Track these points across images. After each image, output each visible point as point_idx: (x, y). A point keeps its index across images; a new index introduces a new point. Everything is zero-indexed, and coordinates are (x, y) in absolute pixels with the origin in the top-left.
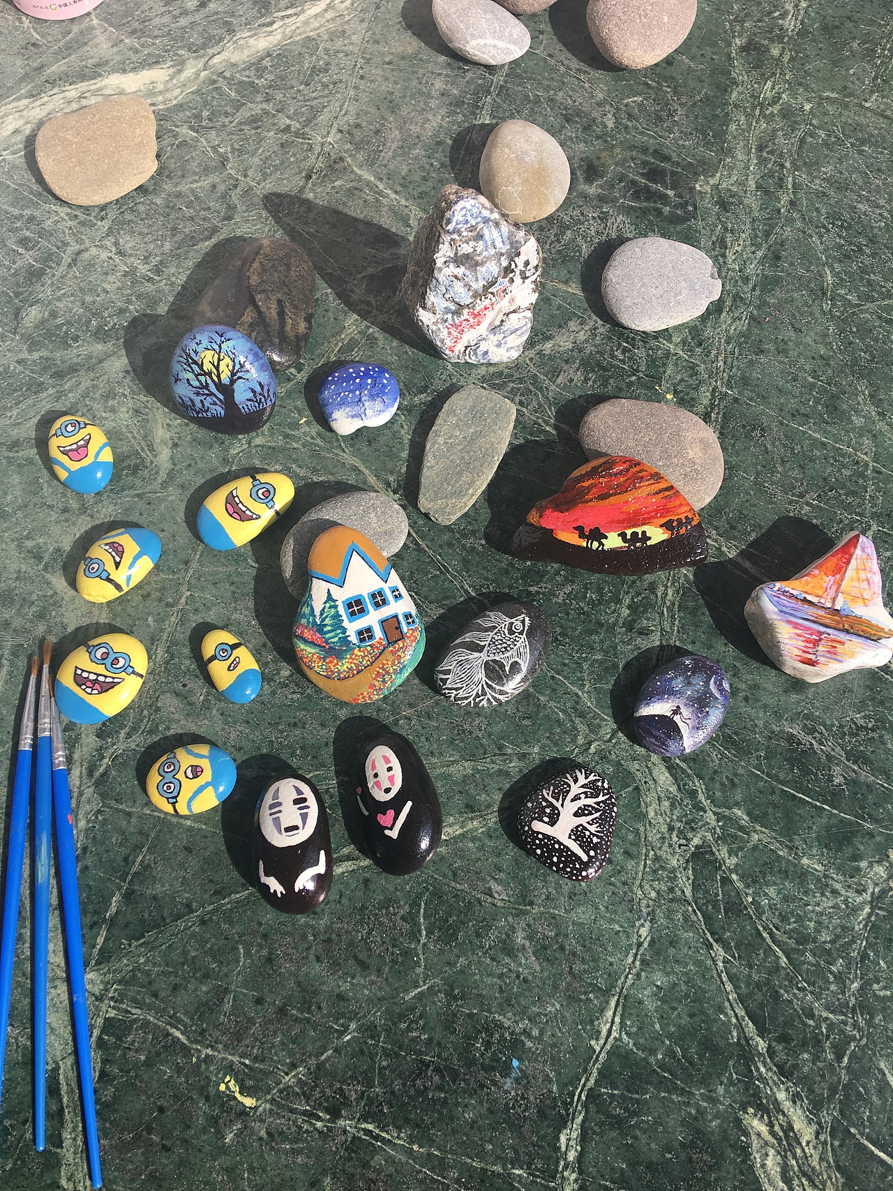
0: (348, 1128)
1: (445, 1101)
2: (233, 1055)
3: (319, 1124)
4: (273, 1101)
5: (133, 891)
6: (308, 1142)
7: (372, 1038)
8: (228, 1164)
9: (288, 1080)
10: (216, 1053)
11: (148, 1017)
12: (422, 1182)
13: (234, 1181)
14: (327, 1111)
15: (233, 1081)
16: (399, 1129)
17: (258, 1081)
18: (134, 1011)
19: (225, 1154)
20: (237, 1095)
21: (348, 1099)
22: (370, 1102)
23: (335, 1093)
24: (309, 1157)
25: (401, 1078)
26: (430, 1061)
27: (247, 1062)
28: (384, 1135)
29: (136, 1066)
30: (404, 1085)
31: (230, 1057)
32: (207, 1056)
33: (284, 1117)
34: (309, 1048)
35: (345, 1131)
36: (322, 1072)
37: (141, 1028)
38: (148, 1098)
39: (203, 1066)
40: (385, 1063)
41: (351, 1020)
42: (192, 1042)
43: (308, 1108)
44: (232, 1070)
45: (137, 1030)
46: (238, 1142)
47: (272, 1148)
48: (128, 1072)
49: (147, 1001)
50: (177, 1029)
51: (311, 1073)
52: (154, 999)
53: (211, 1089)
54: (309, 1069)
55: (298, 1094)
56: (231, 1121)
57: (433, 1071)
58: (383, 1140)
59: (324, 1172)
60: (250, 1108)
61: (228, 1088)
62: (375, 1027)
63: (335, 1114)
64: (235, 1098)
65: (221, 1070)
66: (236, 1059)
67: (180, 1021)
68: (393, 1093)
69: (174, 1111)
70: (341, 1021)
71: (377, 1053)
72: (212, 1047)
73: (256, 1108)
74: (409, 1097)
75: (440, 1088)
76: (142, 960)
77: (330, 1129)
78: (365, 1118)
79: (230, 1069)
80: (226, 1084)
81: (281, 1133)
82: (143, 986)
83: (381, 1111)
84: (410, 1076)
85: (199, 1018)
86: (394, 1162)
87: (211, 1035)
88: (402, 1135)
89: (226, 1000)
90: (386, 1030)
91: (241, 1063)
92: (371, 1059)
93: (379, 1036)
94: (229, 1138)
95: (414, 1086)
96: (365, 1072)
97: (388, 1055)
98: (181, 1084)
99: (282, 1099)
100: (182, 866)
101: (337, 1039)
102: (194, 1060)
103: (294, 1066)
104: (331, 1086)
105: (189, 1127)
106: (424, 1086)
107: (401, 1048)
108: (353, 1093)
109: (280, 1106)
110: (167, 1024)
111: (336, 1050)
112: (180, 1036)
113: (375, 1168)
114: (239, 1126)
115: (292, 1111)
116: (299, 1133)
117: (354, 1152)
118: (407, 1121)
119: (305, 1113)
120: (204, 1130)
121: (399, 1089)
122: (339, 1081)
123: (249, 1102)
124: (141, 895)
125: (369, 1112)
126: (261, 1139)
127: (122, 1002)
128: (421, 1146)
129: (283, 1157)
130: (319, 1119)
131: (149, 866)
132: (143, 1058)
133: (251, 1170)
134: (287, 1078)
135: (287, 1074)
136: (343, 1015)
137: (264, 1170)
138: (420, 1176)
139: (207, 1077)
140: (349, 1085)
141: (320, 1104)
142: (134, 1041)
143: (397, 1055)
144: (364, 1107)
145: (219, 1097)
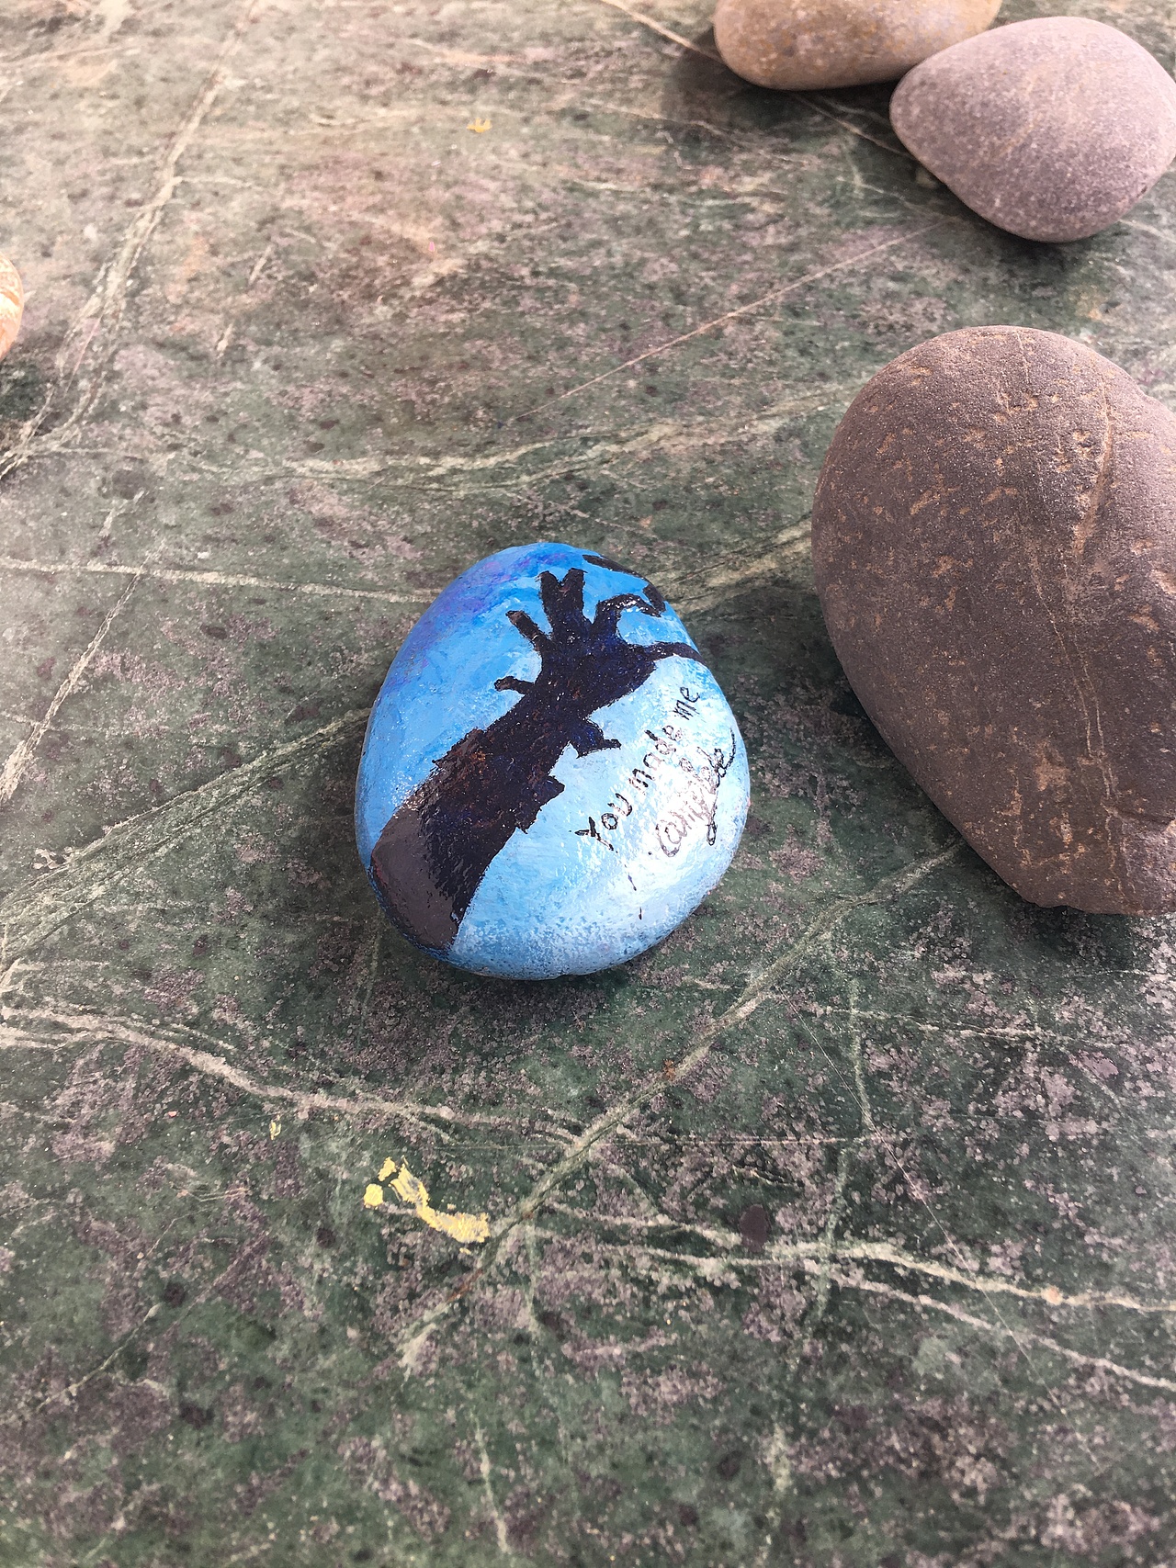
0: (810, 1266)
1: (1106, 1146)
2: (399, 1098)
3: (709, 1267)
4: (544, 1214)
5: (65, 737)
6: (681, 1327)
7: (823, 998)
8: (418, 1436)
9: (586, 1146)
10: (342, 1103)
11: (123, 1034)
12: (1104, 1404)
13: (444, 1494)
14: (727, 1220)
15: (405, 1175)
16: (979, 1244)
17: (486, 1162)
18: (74, 1022)
19: (403, 1404)
20: (426, 1213)
21: (787, 1175)
22: (863, 1177)
23: (741, 1163)
24: (695, 1375)
25: (942, 1095)
26: (1024, 1039)
27: (445, 1113)
28: (935, 1269)
29: (87, 1172)
30: (957, 1113)
31: (389, 1107)
32: (315, 1113)
33: (588, 1258)
34: (634, 1047)
35: (799, 1276)
36: (686, 1111)
37: (100, 1064)
38: (130, 1262)
39: (306, 1144)
40: (880, 1062)
41: (745, 960)
42: (264, 1082)
43: (663, 1220)
44: (400, 1141)
45: (86, 1071)
46: (444, 1361)
47: (565, 1365)
48: (61, 1193)
49: (118, 990)
50: (213, 1050)
51: (653, 1118)
52: (137, 984)
53: (335, 1207)
54: (645, 1107)
55: (621, 1183)
56: (412, 1296)
57: (1040, 1063)
58: (936, 1288)
59: (759, 1419)
60: (472, 1246)
61: (390, 1196)
62: (825, 969)
63: (758, 1228)
64: (419, 1224)
65: (364, 1147)
66: (408, 1110)
67: (223, 1030)
68: (928, 1141)
69: (219, 1290)
70: (719, 968)
71: (848, 1040)
72: (328, 1086)
73: (490, 1245)
74: (986, 1146)
75: (1079, 1109)
76: (97, 891)
77: (748, 1278)
78: (858, 1223)
79: (393, 1138)
80: (384, 1184)
81: (587, 1311)
82: (104, 955)
83: (905, 1198)
84: (969, 1087)
85: (281, 1015)
86: (992, 1353)
87: (322, 1055)
88: (995, 1263)
89: (358, 959)
90: (861, 975)
91: (424, 1117)
92: (833, 1052)
93: (844, 993)
94: (412, 1350)
95: (991, 1113)
96: (823, 1093)
97: (883, 1040)
98: (236, 1206)
99: (572, 1202)
100: (199, 666)
101: (715, 1014)
102: (275, 1129)
103: (595, 1104)
104: (724, 1146)
105: (272, 1335)
106: (1025, 1110)
107: (918, 1014)
108: (798, 1157)
109: (571, 1228)
110: (180, 1043)
111: (719, 1046)
112: (226, 1071)
113: (929, 1379)
114: (443, 1308)
115: (611, 1237)
116: (646, 1301)
117: (849, 1338)
118: (998, 1217)
119: (655, 1238)
120: (324, 1339)
121: (946, 1128)
122: (745, 1128)
123: (465, 1228)
124: (90, 742)
125: (866, 1207)
126: (521, 1339)
127: (38, 1003)
128: (1069, 1290)
129: (606, 1386)
130: (704, 1248)
131: (108, 677)
132: (107, 1147)
133: (502, 1447)
134: (579, 1142)
135: (577, 1130)
136: (720, 953)
137: (548, 1443)
138: (1094, 1386)
139: (322, 1175)
140: (782, 1135)
141: (701, 1204)
142: (77, 1104)
143: (916, 1038)
144: (846, 1195)
145: (366, 1226)
